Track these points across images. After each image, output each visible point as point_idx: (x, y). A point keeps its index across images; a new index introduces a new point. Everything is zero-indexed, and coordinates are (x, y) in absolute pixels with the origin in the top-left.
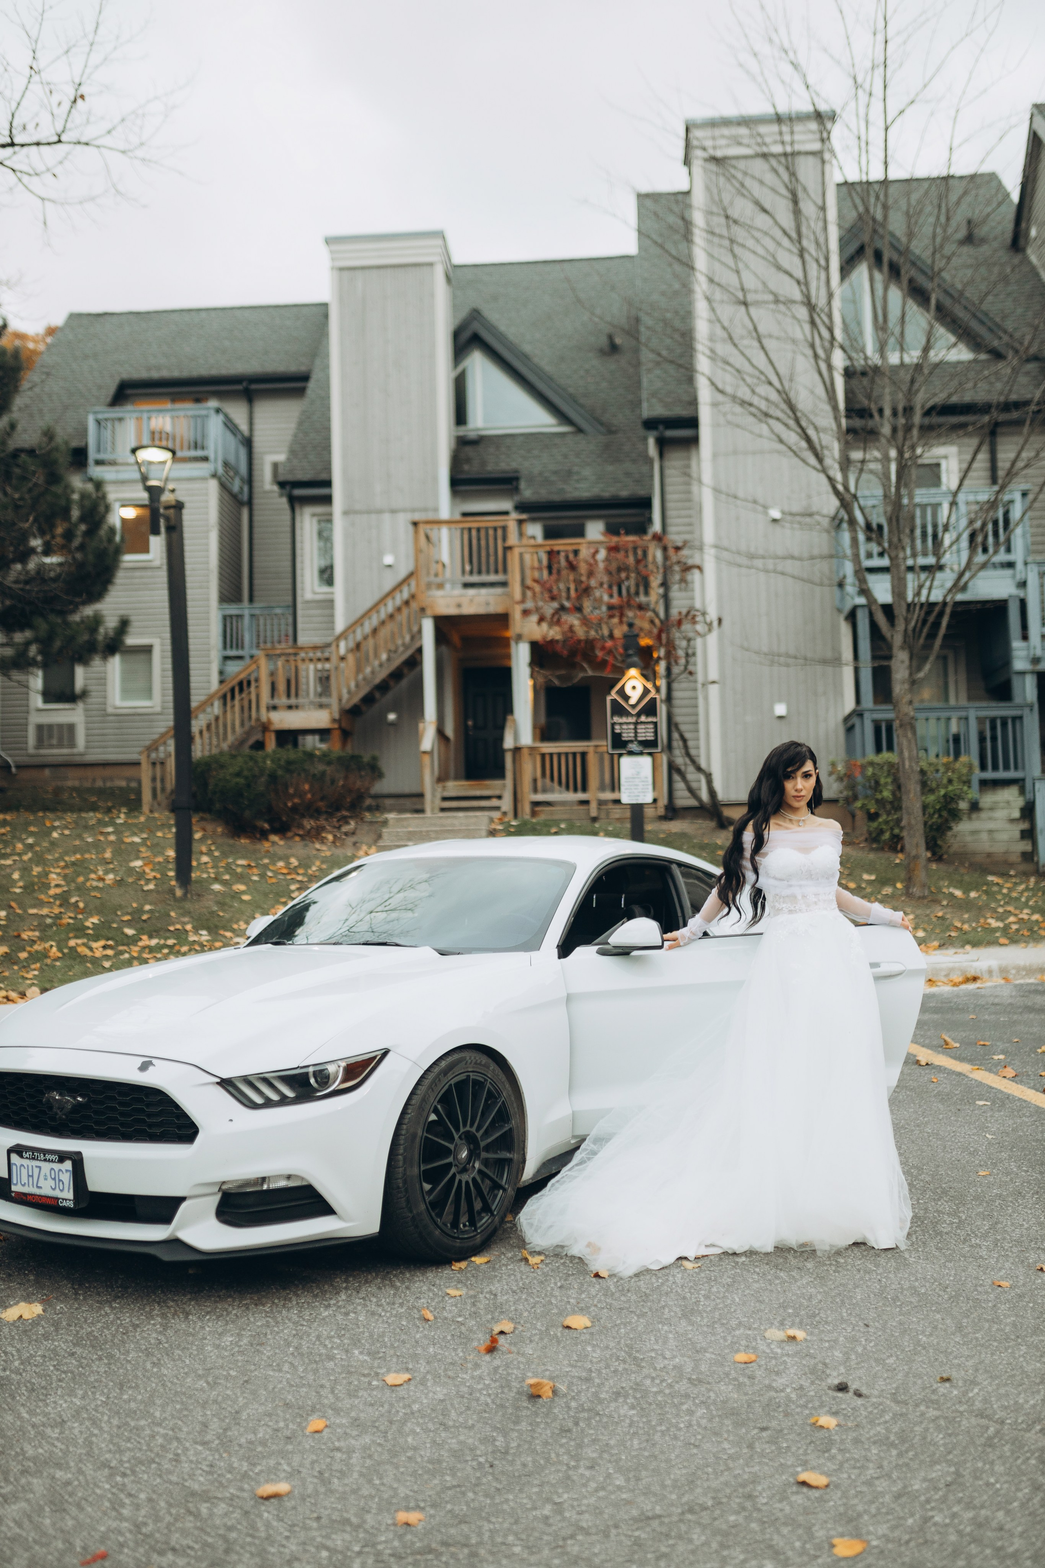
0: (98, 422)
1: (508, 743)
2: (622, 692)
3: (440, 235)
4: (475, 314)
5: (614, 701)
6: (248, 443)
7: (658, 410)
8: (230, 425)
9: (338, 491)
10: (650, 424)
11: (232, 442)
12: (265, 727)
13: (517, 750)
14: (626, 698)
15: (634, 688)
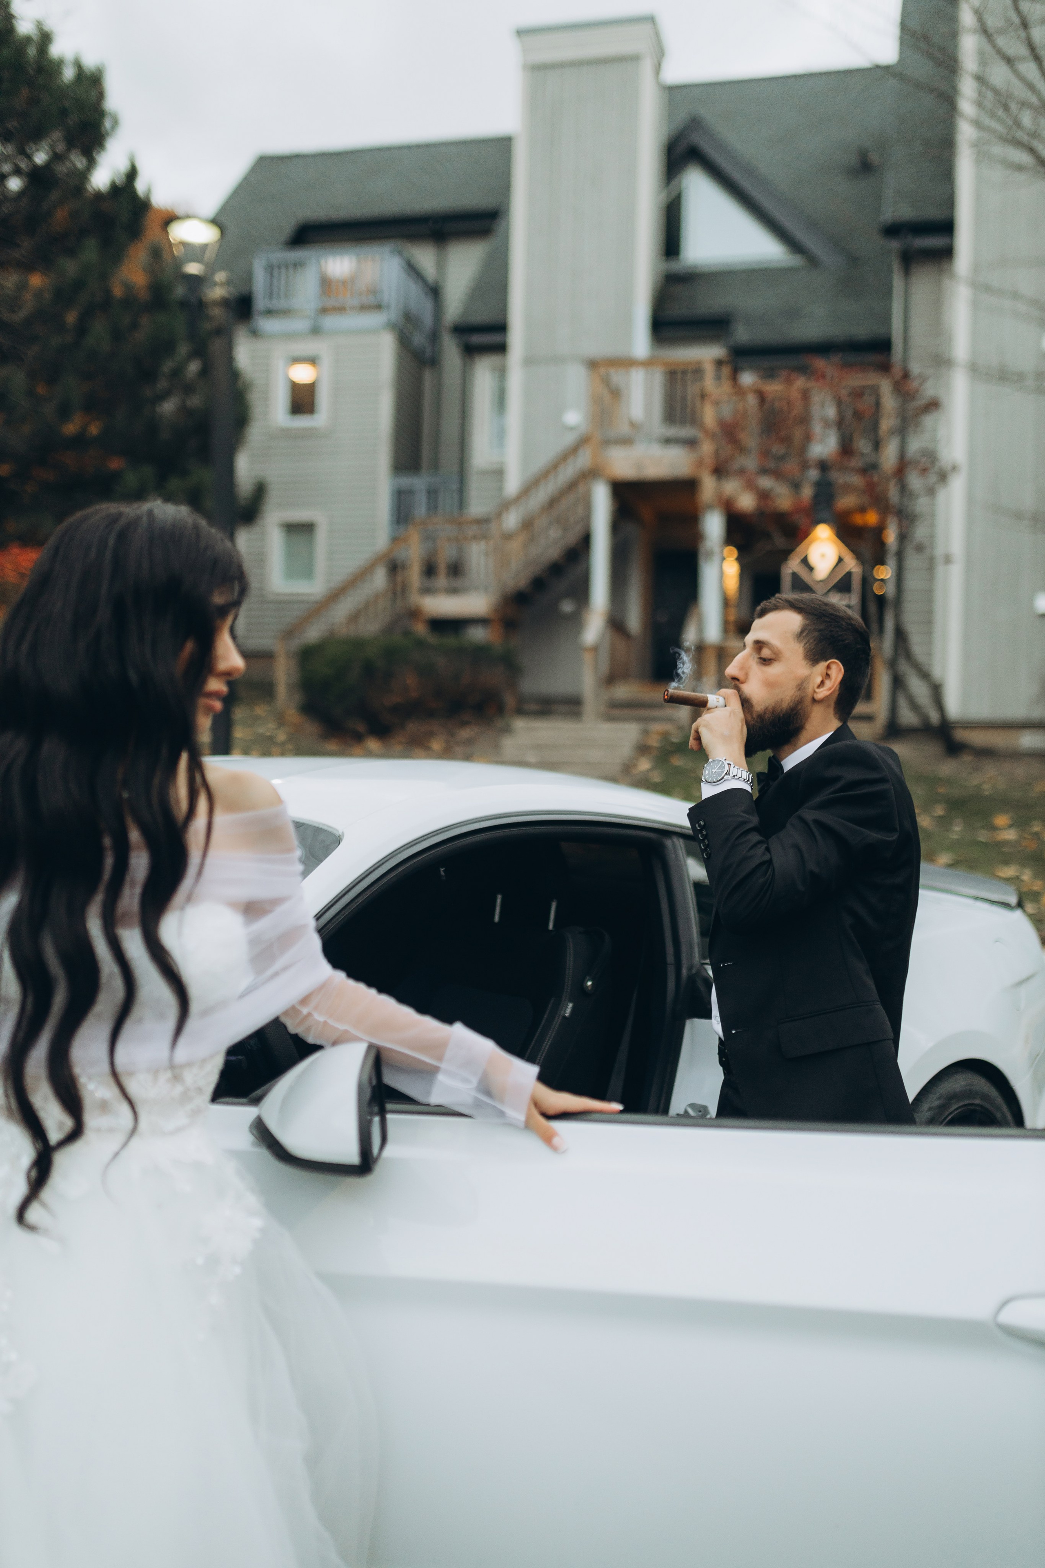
0: (270, 269)
1: (690, 636)
2: (805, 561)
3: (651, 20)
4: (695, 123)
5: (795, 576)
6: (435, 292)
7: (905, 212)
8: (413, 270)
9: (516, 338)
10: (892, 230)
11: (415, 290)
12: (415, 614)
13: (700, 649)
14: (811, 569)
15: (823, 556)
